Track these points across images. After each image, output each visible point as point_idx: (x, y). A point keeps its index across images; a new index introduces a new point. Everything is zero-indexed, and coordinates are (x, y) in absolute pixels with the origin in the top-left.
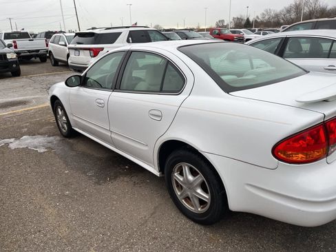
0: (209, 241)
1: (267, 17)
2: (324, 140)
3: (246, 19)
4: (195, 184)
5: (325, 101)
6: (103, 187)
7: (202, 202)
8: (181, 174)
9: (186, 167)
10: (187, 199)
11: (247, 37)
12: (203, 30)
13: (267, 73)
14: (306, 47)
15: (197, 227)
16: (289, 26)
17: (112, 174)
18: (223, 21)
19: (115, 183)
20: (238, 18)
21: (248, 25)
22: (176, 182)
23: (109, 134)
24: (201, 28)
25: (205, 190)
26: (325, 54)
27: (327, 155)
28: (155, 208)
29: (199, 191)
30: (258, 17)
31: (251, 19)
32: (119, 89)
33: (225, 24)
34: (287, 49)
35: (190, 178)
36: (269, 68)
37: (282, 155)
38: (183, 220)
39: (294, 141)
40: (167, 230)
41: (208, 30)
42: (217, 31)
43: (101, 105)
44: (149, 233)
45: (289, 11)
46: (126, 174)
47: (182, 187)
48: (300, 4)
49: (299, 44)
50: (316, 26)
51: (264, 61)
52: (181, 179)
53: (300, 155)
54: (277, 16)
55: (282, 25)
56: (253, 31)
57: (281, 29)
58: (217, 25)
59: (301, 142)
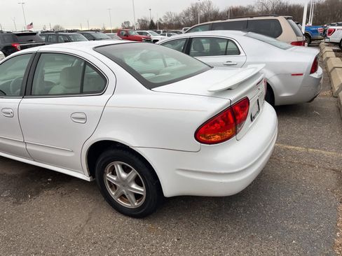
0: (149, 231)
1: (169, 20)
2: (232, 121)
3: (150, 21)
4: (129, 181)
5: (229, 89)
6: (24, 206)
7: (138, 197)
8: (114, 173)
9: (118, 166)
10: (123, 197)
11: (153, 38)
12: (109, 31)
13: (180, 70)
14: (207, 46)
15: (136, 221)
16: (190, 28)
17: (33, 190)
18: (128, 23)
19: (38, 198)
20: (143, 20)
21: (153, 26)
22: (109, 182)
23: (23, 146)
24: (107, 29)
25: (139, 184)
26: (222, 52)
27: (236, 133)
28: (90, 214)
29: (134, 186)
30: (160, 19)
31: (155, 22)
32: (31, 95)
33: (131, 26)
34: (192, 49)
35: (124, 175)
36: (180, 66)
37: (203, 138)
38: (121, 219)
39: (211, 125)
40: (107, 232)
41: (114, 31)
42: (124, 33)
43: (9, 115)
44: (88, 240)
45: (187, 14)
46: (50, 187)
47: (115, 186)
48: (196, 8)
49: (201, 43)
50: (212, 28)
51: (176, 60)
52: (115, 179)
53: (217, 137)
54: (177, 18)
55: (183, 27)
56: (159, 33)
57: (182, 31)
58: (123, 26)
59: (216, 125)
